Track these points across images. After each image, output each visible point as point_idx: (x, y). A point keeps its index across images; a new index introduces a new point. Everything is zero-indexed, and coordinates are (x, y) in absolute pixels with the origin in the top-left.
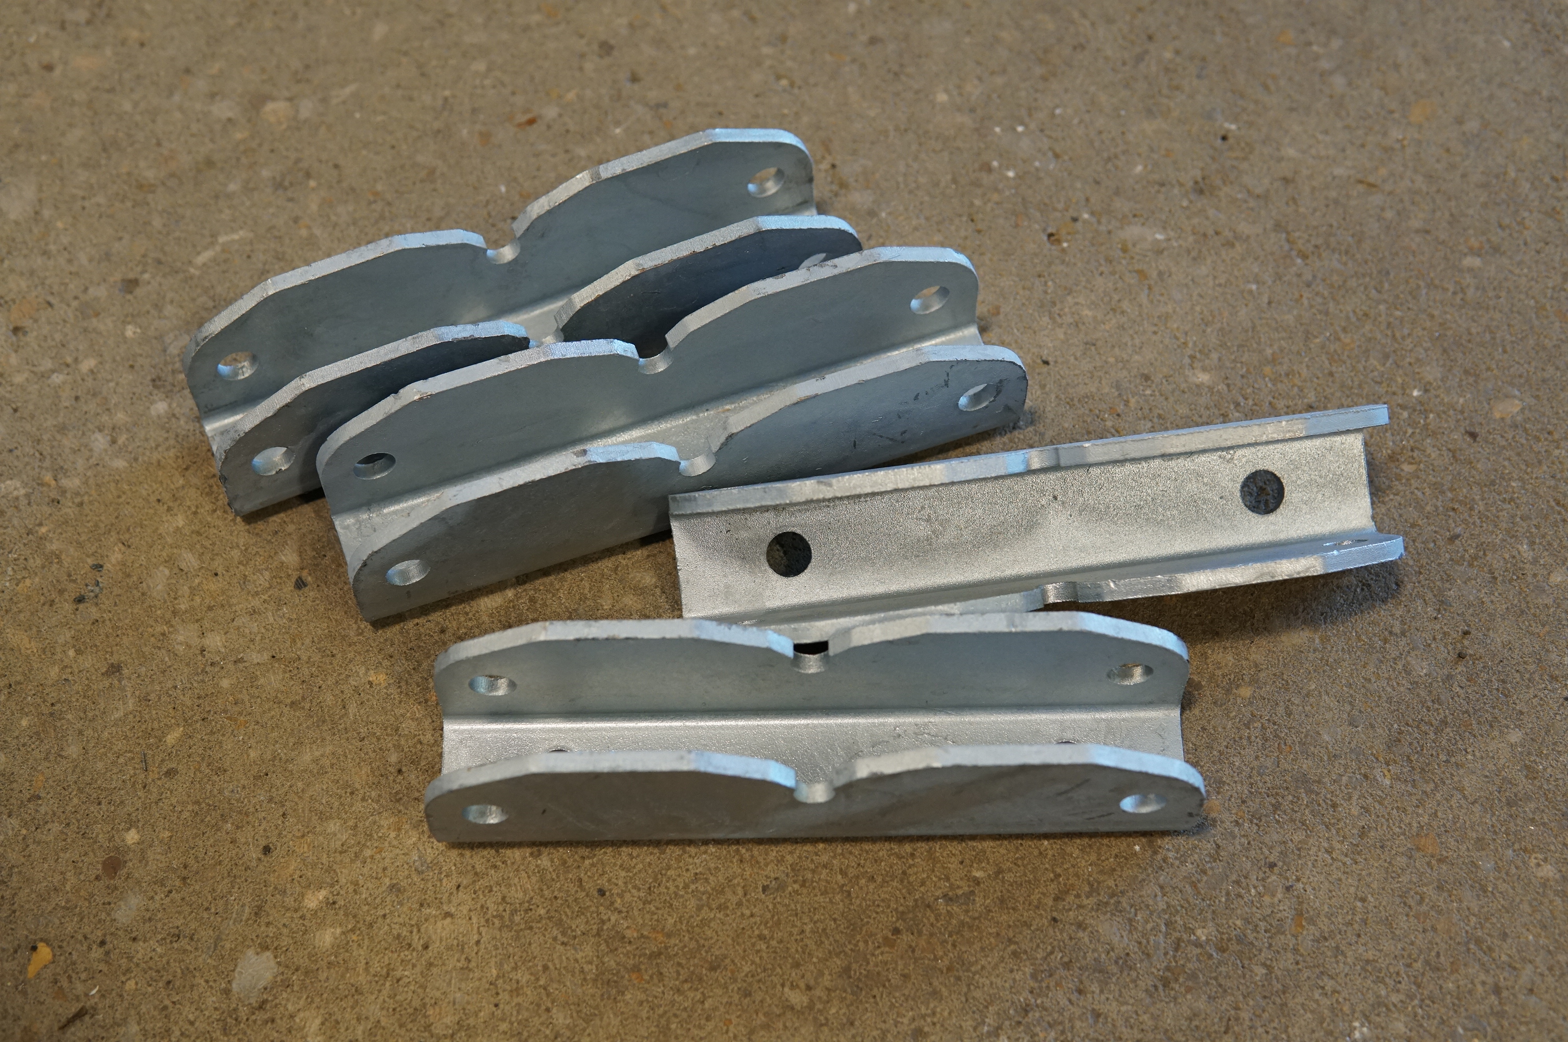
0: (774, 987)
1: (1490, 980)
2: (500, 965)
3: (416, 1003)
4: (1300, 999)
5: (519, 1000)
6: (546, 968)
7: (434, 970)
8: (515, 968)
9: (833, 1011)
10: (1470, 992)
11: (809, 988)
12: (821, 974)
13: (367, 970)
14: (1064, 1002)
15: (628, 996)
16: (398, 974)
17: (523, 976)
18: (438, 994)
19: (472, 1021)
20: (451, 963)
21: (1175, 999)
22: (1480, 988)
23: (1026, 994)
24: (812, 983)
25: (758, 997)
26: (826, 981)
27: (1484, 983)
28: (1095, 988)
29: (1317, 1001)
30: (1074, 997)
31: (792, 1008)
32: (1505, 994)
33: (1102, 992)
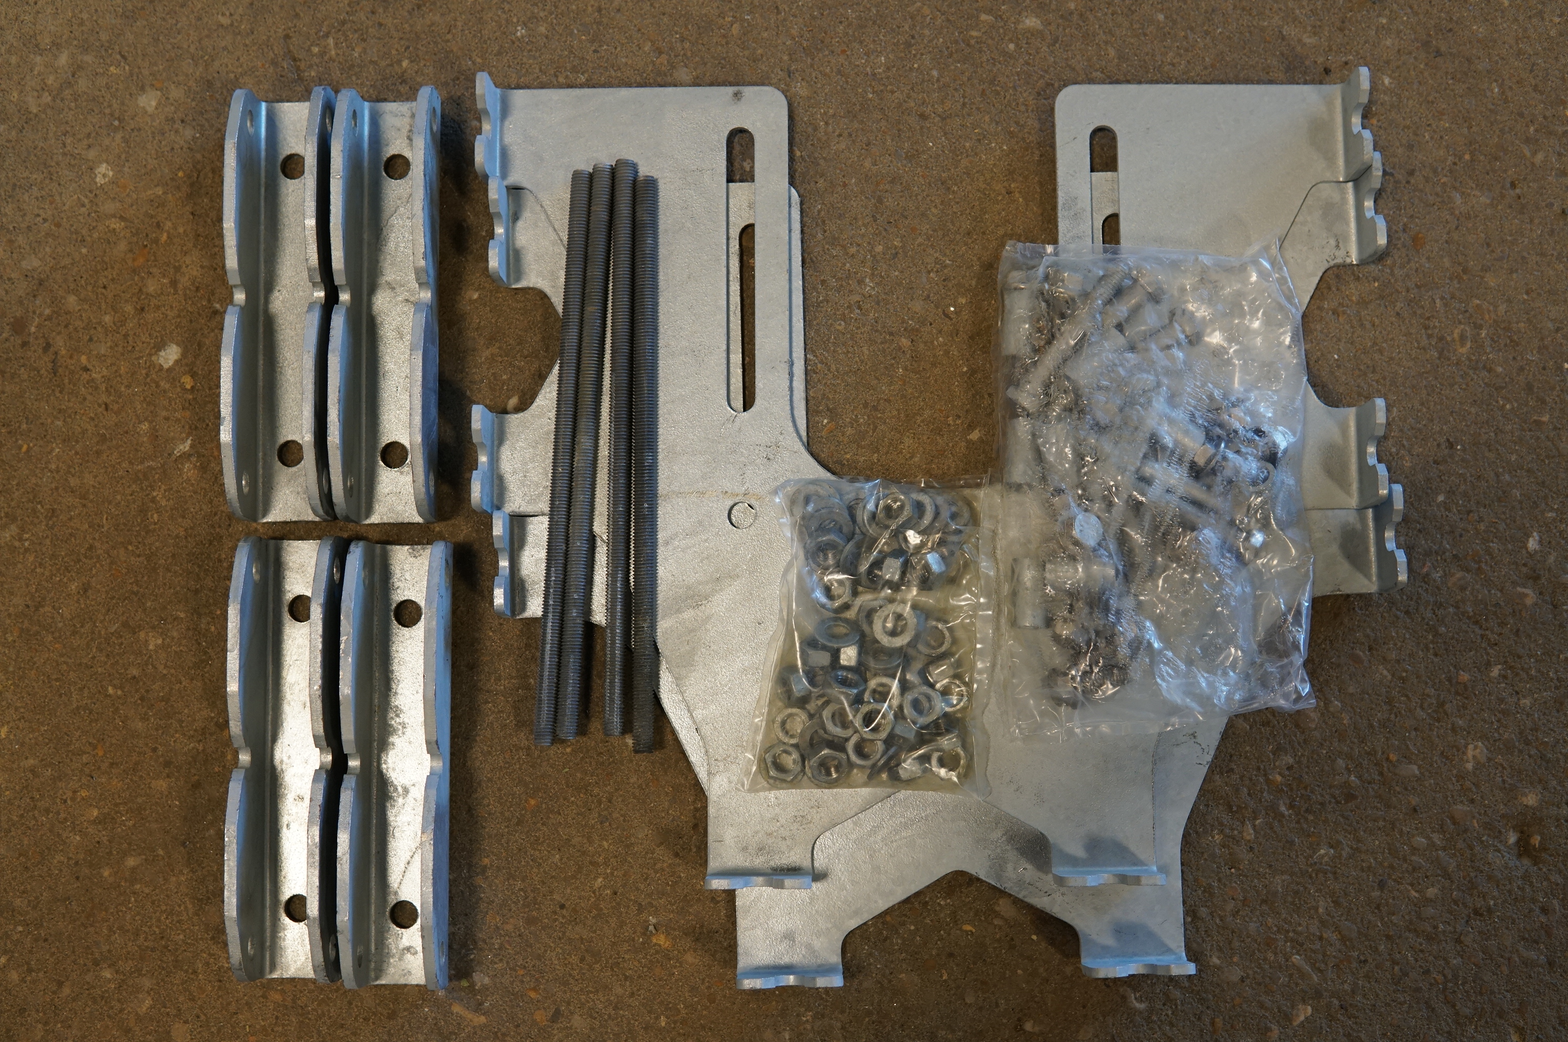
0: (213, 15)
1: (596, 5)
2: (73, 11)
3: (32, 33)
4: (490, 15)
5: (84, 28)
6: (96, 10)
7: (40, 15)
8: (81, 12)
9: (243, 27)
10: (584, 11)
11: (231, 15)
12: (238, 7)
13: (5, 18)
14: (364, 18)
15: (138, 23)
16: (22, 18)
17: (85, 16)
18: (42, 28)
19: (59, 41)
20: (49, 11)
21: (423, 15)
22: (590, 9)
23: (344, 14)
24: (232, 12)
25: (206, 20)
26: (240, 10)
27: (592, 6)
28: (381, 10)
29: (499, 16)
30: (369, 15)
31: (222, 26)
32: (603, 12)
33: (384, 12)
